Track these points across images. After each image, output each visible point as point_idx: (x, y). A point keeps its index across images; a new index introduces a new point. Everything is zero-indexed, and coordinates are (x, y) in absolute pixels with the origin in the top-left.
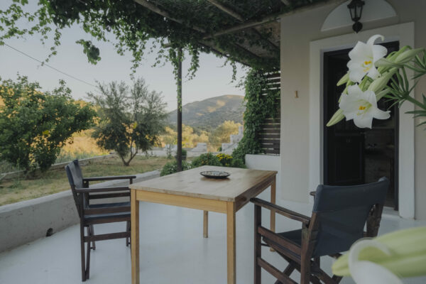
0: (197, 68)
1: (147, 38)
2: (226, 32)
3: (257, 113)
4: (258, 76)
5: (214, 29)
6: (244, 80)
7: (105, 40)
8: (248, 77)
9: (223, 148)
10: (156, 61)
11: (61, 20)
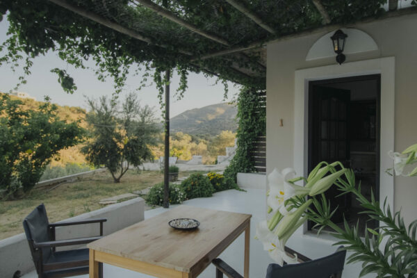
0: (186, 89)
1: (131, 62)
2: (213, 56)
3: (250, 131)
4: (251, 93)
5: (201, 52)
6: (237, 97)
7: (83, 67)
8: (241, 94)
9: (219, 160)
10: (141, 85)
11: (33, 50)
